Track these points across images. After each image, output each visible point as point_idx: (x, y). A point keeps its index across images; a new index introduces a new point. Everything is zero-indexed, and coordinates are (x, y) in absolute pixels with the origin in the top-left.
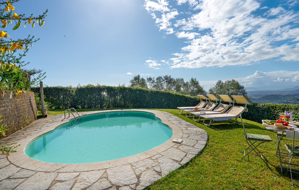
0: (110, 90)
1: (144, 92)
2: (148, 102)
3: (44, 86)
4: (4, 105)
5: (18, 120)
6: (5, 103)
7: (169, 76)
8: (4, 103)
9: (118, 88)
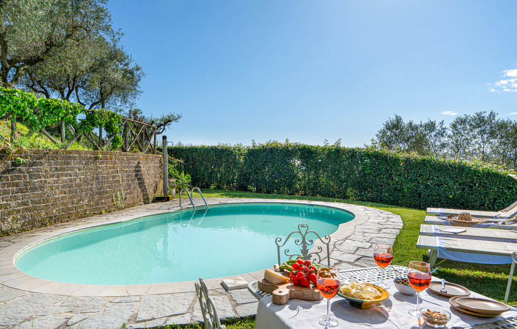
0: (307, 153)
1: (386, 161)
2: (395, 189)
3: (169, 145)
4: (70, 172)
5: (96, 199)
6: (74, 170)
7: (487, 115)
8: (72, 169)
9: (324, 149)
